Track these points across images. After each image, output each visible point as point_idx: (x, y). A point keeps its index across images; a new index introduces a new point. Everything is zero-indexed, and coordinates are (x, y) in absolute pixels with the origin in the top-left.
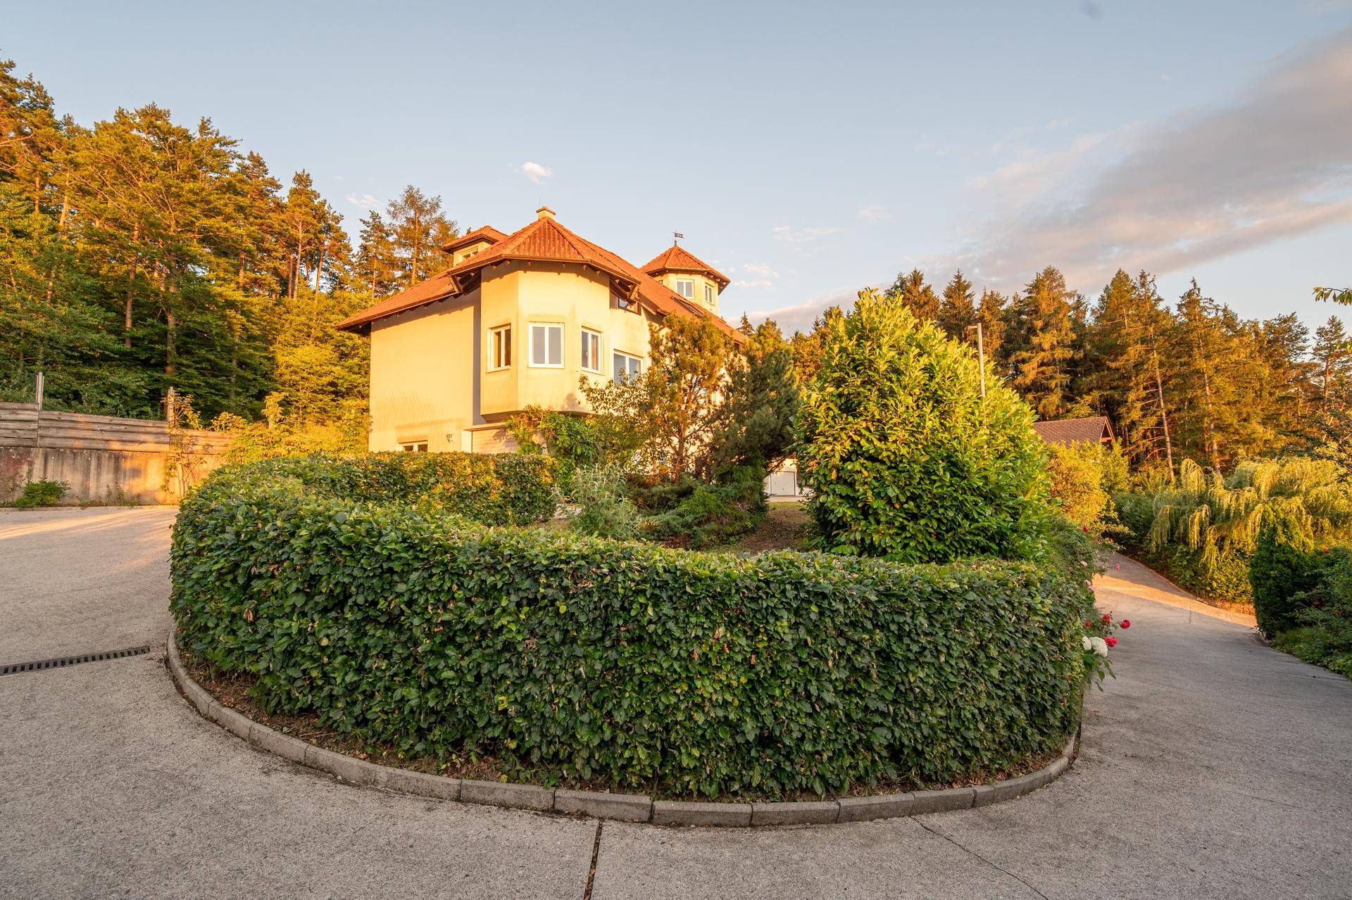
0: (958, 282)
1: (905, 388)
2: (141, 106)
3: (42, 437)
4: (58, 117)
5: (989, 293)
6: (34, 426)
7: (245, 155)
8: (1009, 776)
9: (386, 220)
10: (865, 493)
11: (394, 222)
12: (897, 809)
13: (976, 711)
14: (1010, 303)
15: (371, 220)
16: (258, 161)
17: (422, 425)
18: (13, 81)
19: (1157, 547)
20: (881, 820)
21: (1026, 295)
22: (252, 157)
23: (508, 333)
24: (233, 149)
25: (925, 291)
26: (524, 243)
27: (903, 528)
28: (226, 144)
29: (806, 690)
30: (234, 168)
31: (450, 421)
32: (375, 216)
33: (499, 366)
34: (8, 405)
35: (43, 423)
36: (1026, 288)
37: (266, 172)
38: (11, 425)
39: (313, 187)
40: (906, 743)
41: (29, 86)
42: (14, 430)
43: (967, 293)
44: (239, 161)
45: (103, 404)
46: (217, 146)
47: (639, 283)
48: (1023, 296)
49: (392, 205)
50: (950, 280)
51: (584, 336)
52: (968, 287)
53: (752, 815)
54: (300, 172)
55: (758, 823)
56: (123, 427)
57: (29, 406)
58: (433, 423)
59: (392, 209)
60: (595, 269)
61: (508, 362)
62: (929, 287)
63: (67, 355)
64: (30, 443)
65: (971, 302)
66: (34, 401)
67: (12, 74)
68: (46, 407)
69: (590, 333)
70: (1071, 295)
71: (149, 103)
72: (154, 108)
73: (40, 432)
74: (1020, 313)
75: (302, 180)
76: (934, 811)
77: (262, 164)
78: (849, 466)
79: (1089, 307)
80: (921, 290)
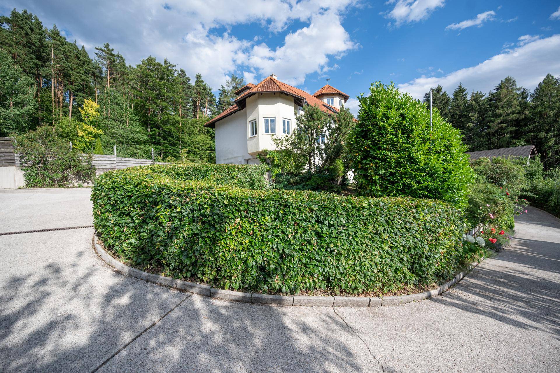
0: (460, 89)
1: (390, 125)
2: (147, 58)
3: (117, 166)
4: (127, 65)
5: (475, 92)
6: (115, 162)
7: (179, 70)
8: (395, 294)
9: (226, 88)
10: (370, 173)
11: (228, 88)
12: (325, 303)
13: (373, 263)
14: (487, 96)
15: (222, 89)
16: (183, 72)
17: (231, 158)
18: (114, 55)
19: (555, 203)
20: (316, 307)
21: (495, 91)
22: (181, 71)
23: (256, 122)
24: (175, 68)
25: (443, 95)
26: (260, 87)
27: (387, 188)
28: (173, 67)
29: (277, 247)
30: (175, 74)
31: (240, 156)
32: (223, 87)
33: (253, 135)
34: (107, 156)
35: (117, 161)
36: (495, 88)
37: (186, 75)
38: (109, 162)
39: (202, 79)
40: (331, 274)
41: (118, 56)
42: (110, 164)
43: (464, 93)
44: (177, 72)
45: (143, 157)
46: (170, 67)
47: (305, 99)
48: (494, 92)
49: (227, 82)
50: (456, 88)
51: (284, 122)
52: (465, 90)
53: (251, 298)
54: (197, 74)
55: (255, 302)
56: (139, 162)
57: (113, 156)
58: (234, 158)
59: (228, 84)
60: (287, 95)
61: (256, 134)
62: (445, 93)
63: (132, 141)
64: (114, 168)
65: (466, 97)
66: (114, 154)
67: (113, 53)
68: (118, 156)
69: (286, 120)
70: (519, 89)
71: (149, 56)
72: (150, 57)
73: (117, 164)
74: (491, 100)
75: (198, 77)
76: (346, 306)
77: (184, 72)
78: (364, 162)
79: (529, 94)
80: (441, 94)
